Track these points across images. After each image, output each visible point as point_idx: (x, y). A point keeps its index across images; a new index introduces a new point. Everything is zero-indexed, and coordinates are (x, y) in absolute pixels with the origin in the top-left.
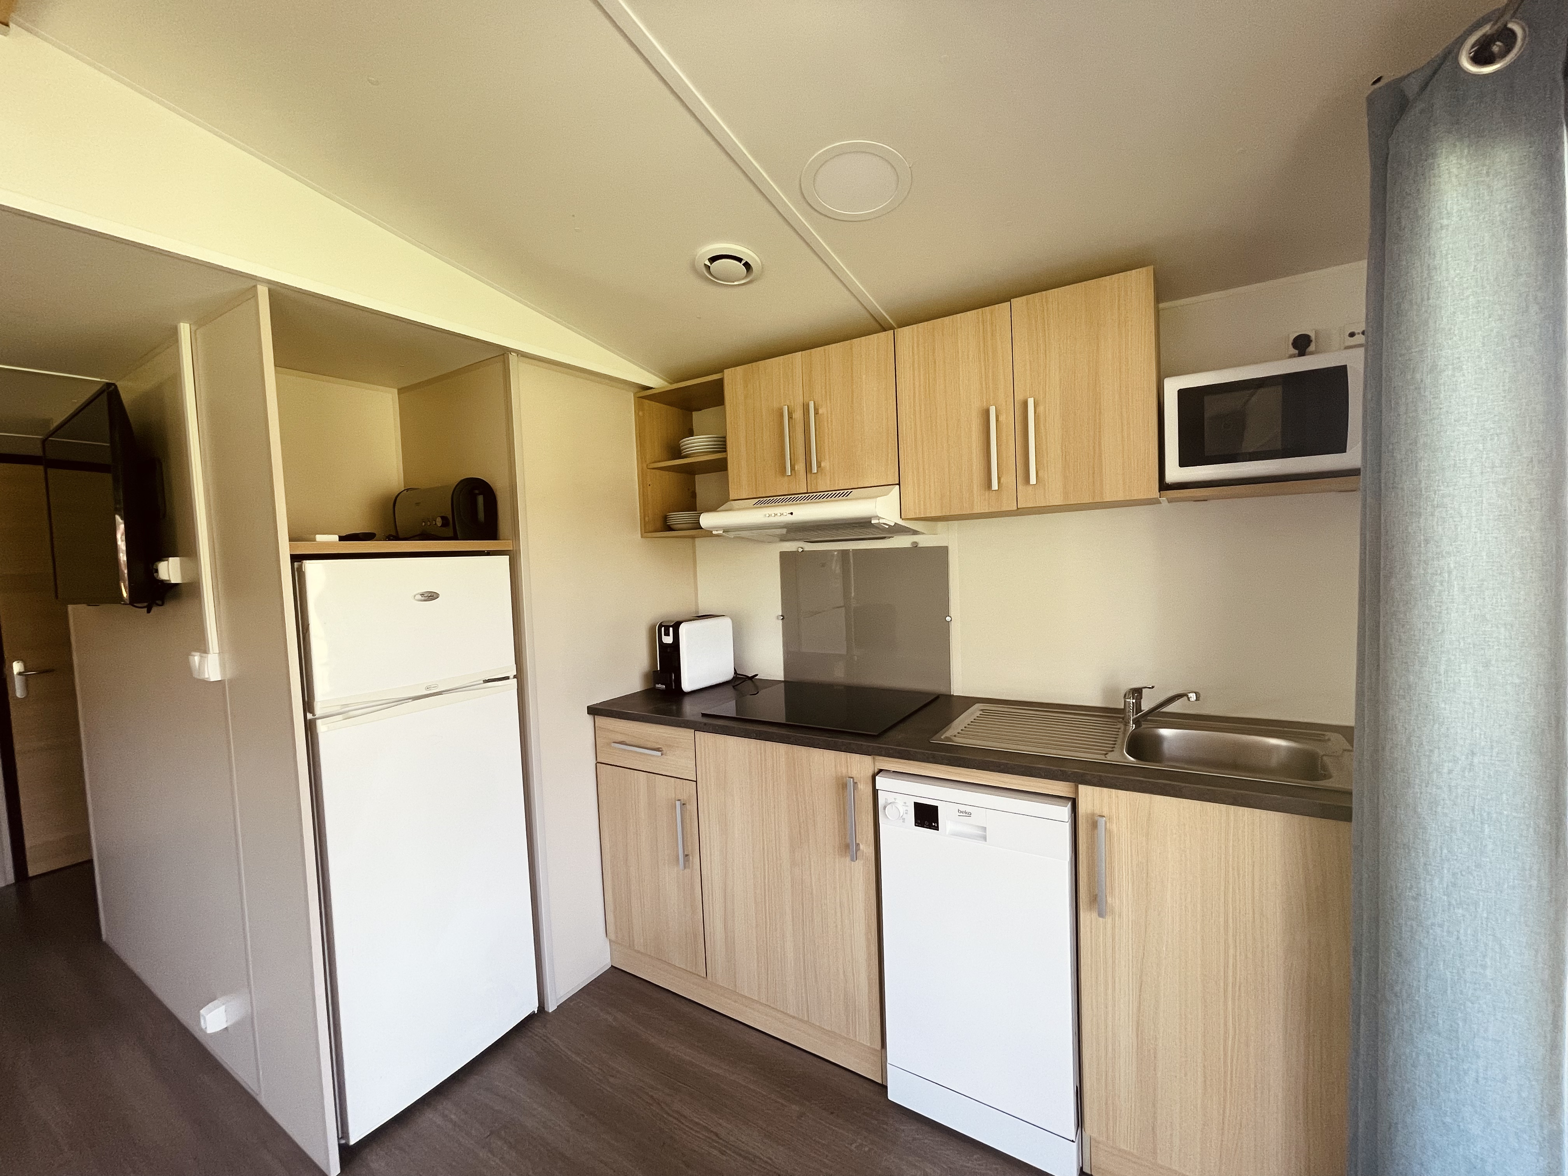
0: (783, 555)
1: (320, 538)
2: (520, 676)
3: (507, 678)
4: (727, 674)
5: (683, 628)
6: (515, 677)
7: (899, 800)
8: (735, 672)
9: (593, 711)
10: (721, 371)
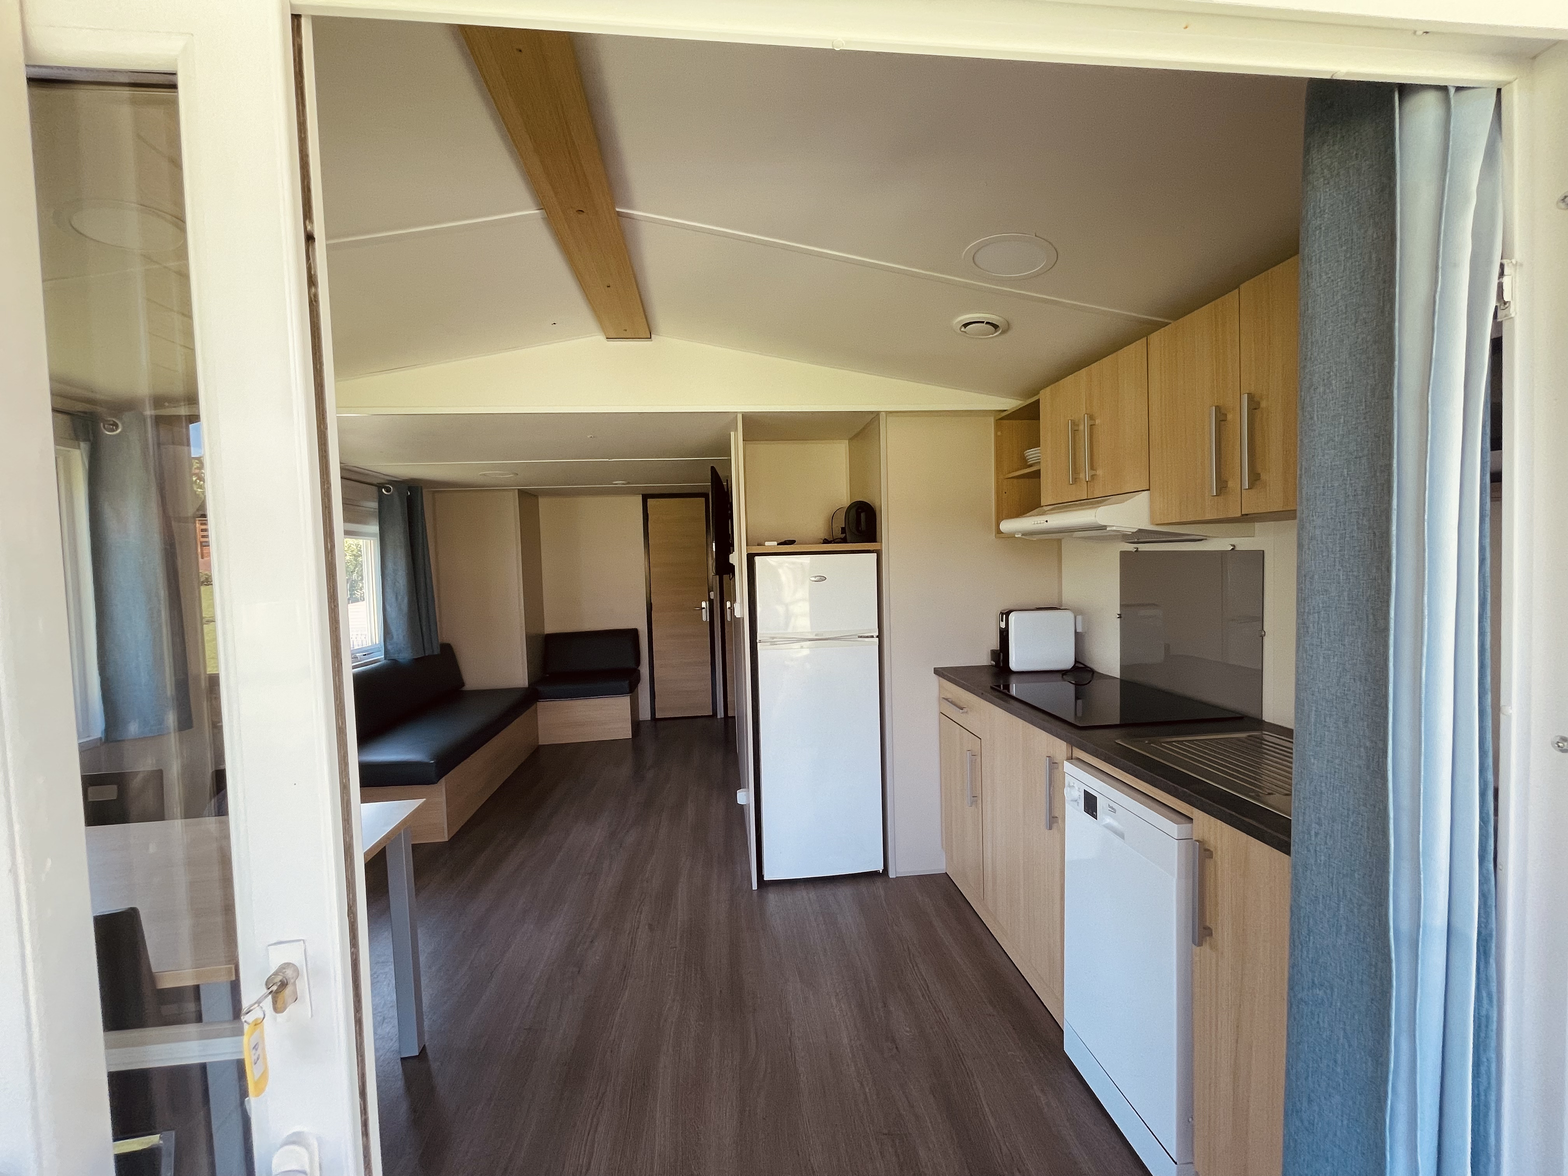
0: (1124, 554)
1: (767, 543)
2: (880, 636)
3: (872, 637)
4: (1068, 662)
5: (1012, 617)
6: (877, 637)
7: (1077, 784)
8: (1076, 661)
9: (938, 672)
10: (1038, 393)
